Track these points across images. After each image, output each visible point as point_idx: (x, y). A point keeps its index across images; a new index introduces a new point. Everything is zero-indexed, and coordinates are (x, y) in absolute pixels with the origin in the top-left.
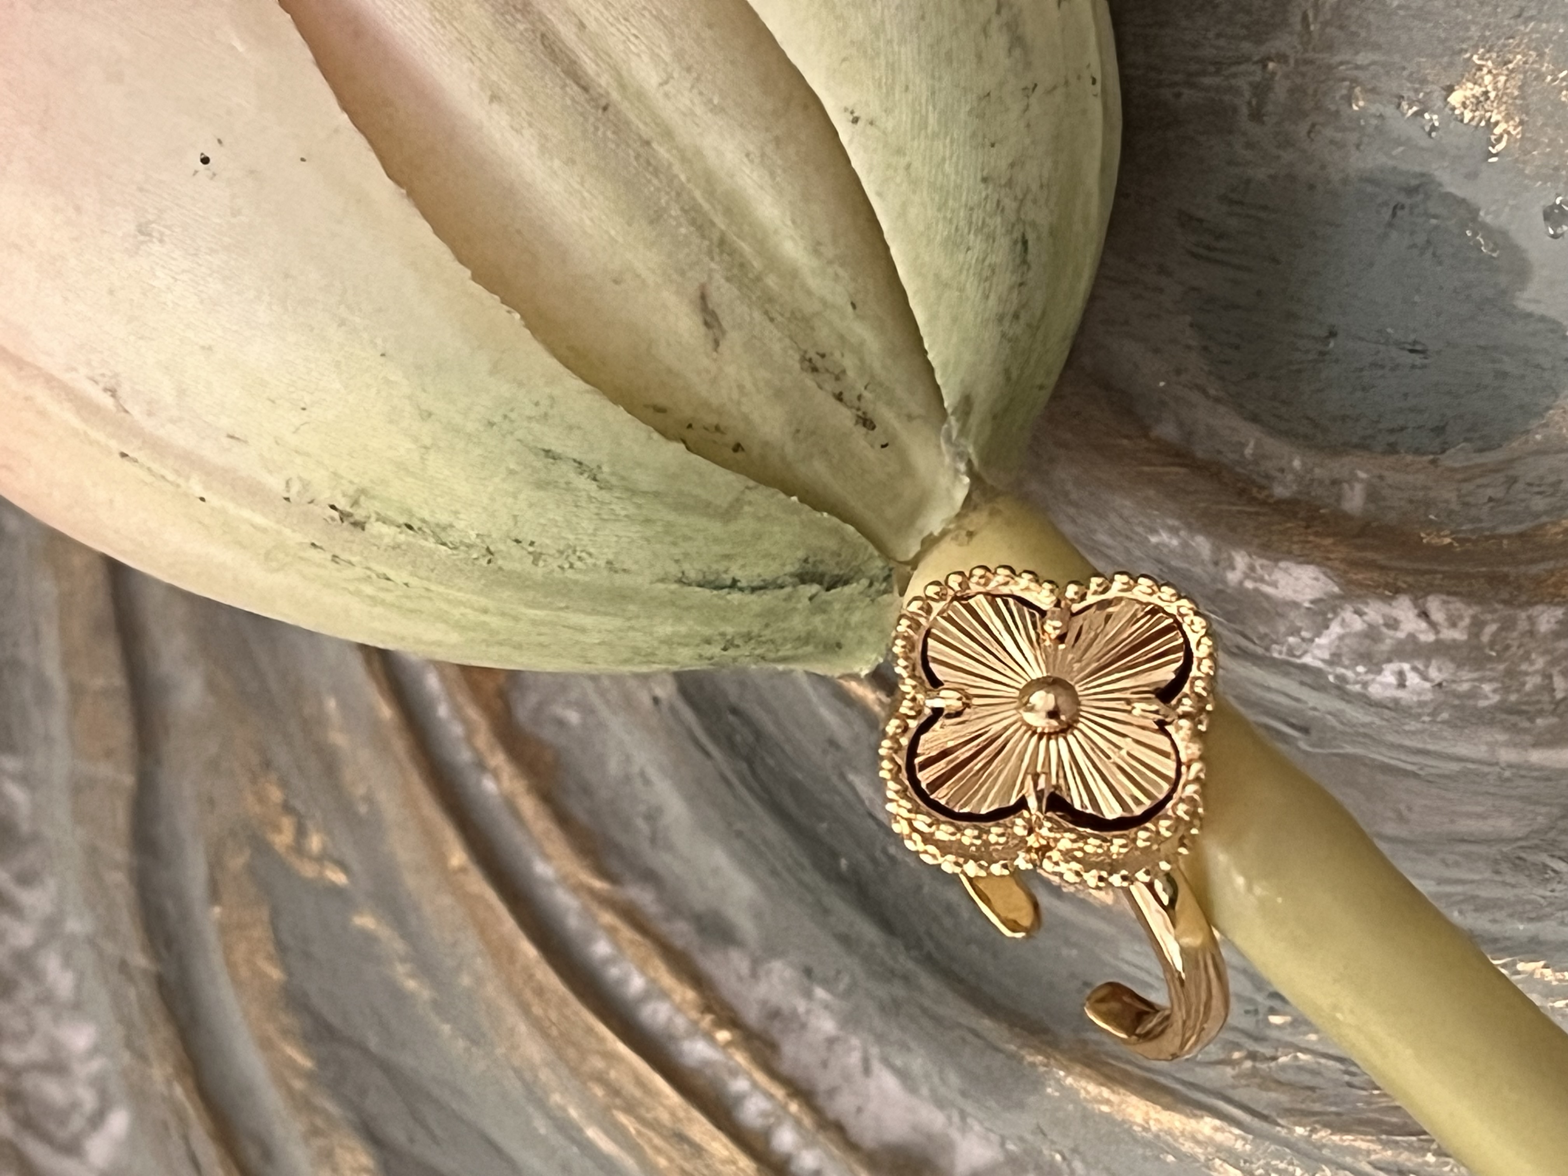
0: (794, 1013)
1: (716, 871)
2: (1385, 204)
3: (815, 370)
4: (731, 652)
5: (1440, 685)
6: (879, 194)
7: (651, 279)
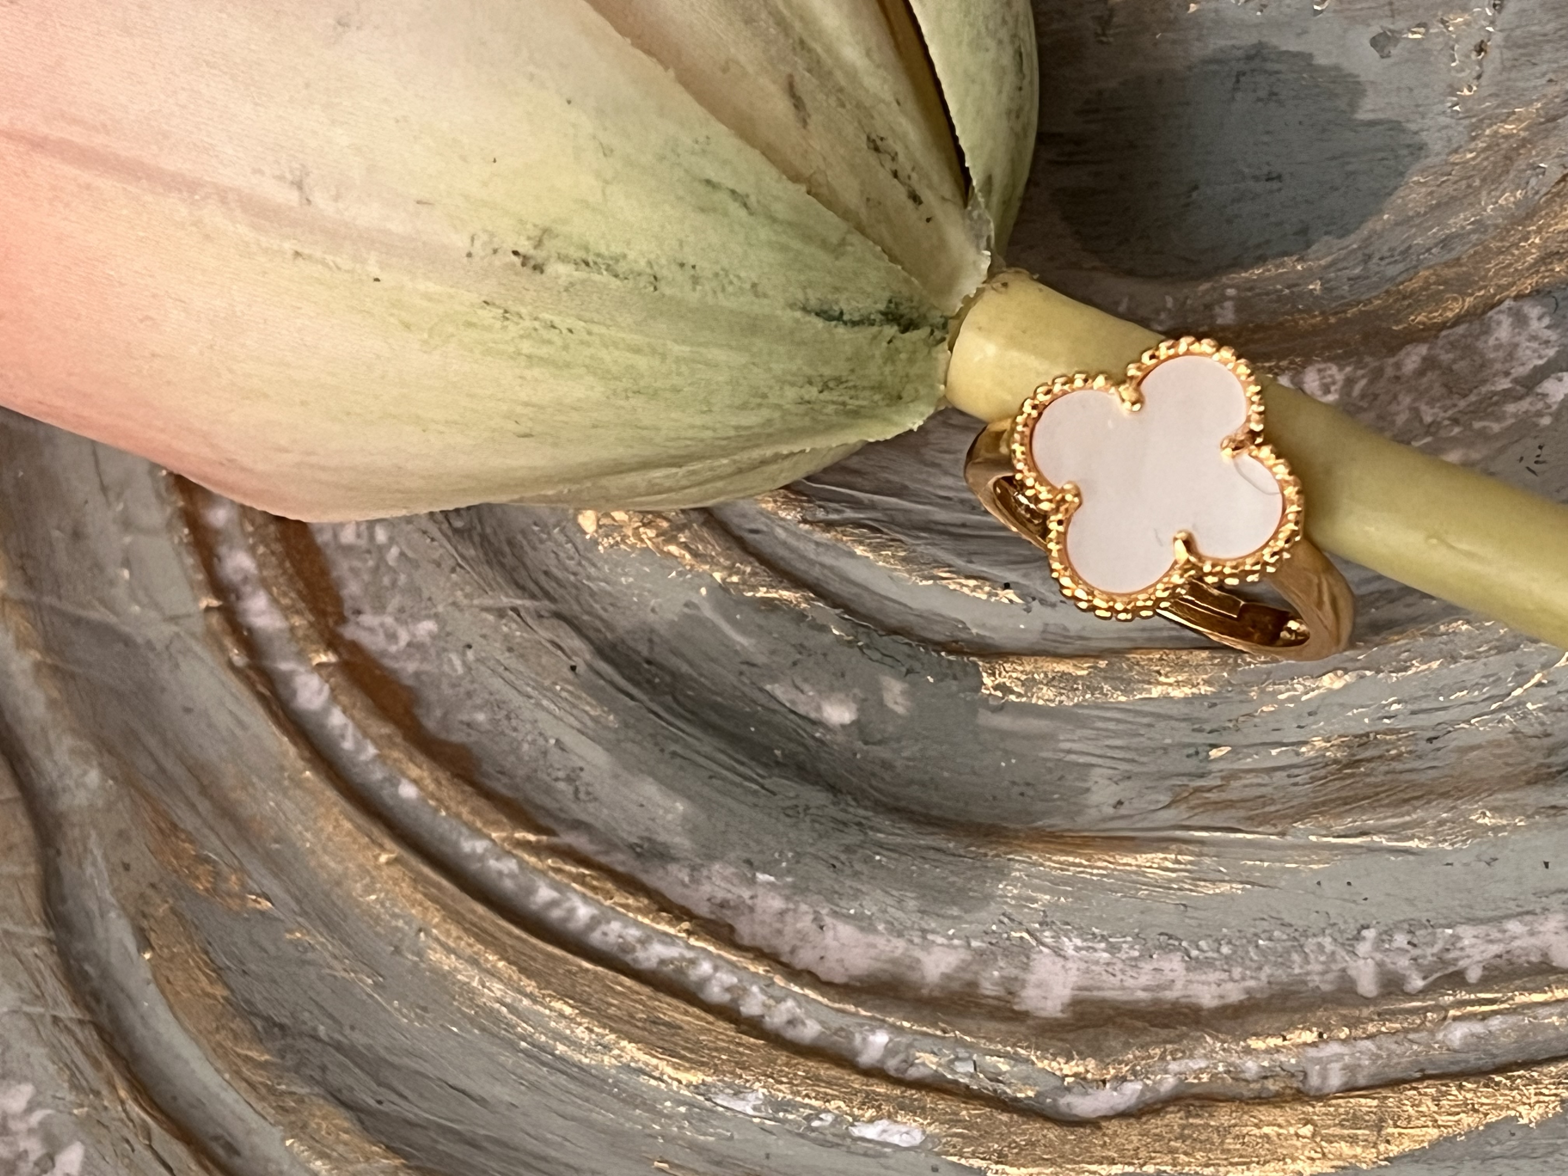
0: (741, 901)
2: (1228, 75)
3: (877, 149)
4: (826, 396)
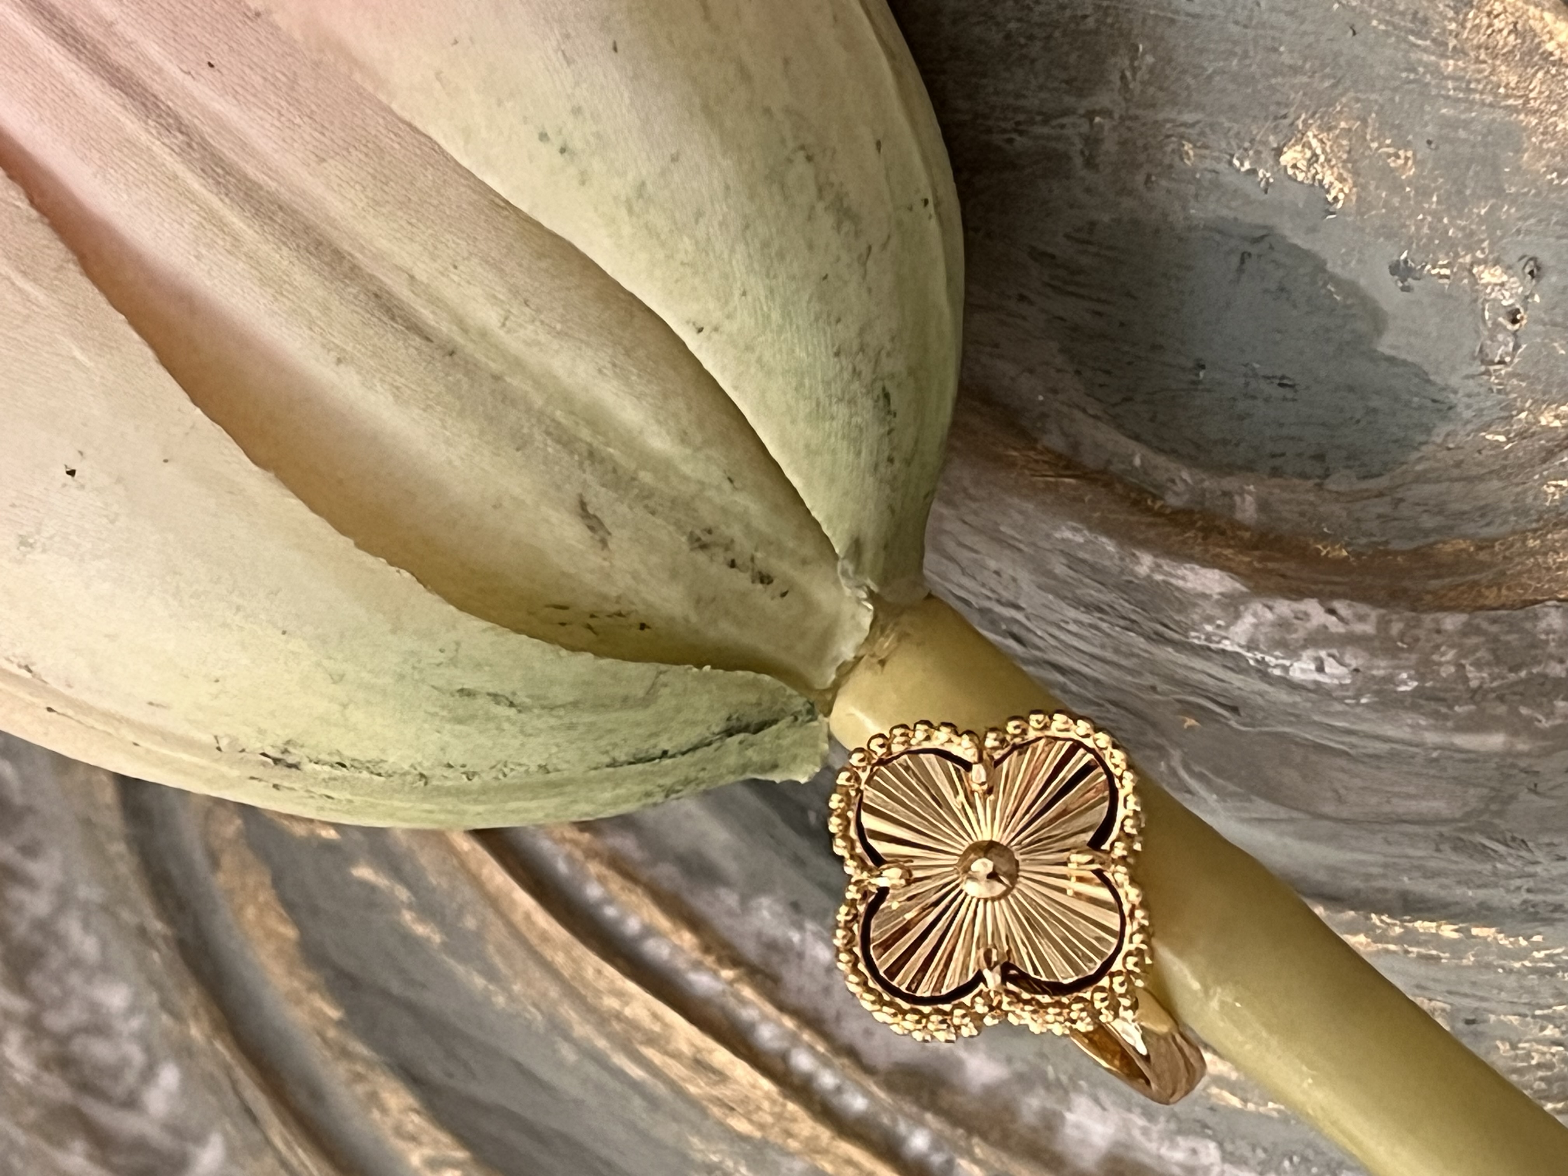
0: (789, 942)
1: (688, 816)
2: (1231, 252)
3: (704, 547)
5: (1356, 670)
6: (736, 388)
7: (529, 500)
